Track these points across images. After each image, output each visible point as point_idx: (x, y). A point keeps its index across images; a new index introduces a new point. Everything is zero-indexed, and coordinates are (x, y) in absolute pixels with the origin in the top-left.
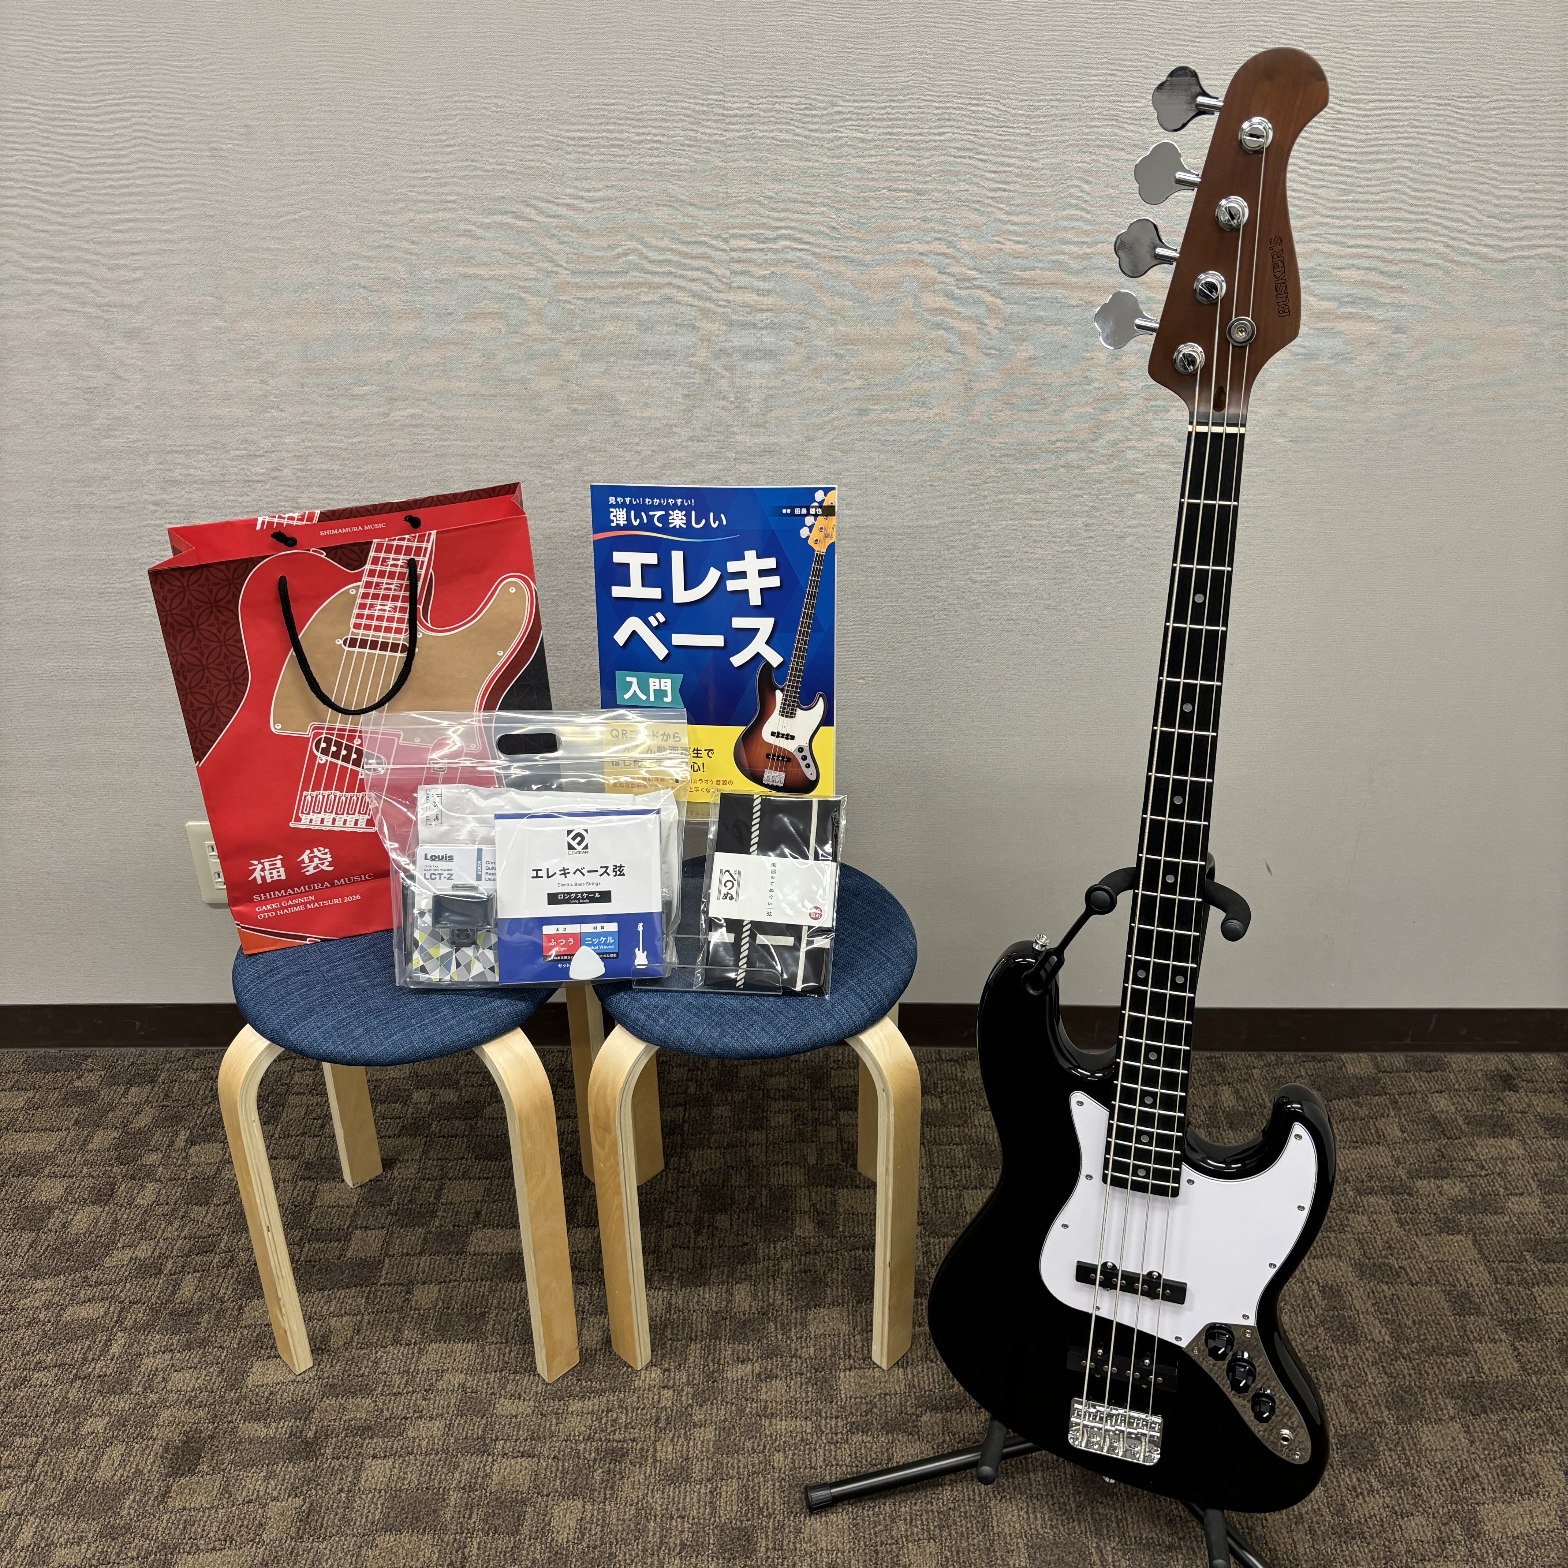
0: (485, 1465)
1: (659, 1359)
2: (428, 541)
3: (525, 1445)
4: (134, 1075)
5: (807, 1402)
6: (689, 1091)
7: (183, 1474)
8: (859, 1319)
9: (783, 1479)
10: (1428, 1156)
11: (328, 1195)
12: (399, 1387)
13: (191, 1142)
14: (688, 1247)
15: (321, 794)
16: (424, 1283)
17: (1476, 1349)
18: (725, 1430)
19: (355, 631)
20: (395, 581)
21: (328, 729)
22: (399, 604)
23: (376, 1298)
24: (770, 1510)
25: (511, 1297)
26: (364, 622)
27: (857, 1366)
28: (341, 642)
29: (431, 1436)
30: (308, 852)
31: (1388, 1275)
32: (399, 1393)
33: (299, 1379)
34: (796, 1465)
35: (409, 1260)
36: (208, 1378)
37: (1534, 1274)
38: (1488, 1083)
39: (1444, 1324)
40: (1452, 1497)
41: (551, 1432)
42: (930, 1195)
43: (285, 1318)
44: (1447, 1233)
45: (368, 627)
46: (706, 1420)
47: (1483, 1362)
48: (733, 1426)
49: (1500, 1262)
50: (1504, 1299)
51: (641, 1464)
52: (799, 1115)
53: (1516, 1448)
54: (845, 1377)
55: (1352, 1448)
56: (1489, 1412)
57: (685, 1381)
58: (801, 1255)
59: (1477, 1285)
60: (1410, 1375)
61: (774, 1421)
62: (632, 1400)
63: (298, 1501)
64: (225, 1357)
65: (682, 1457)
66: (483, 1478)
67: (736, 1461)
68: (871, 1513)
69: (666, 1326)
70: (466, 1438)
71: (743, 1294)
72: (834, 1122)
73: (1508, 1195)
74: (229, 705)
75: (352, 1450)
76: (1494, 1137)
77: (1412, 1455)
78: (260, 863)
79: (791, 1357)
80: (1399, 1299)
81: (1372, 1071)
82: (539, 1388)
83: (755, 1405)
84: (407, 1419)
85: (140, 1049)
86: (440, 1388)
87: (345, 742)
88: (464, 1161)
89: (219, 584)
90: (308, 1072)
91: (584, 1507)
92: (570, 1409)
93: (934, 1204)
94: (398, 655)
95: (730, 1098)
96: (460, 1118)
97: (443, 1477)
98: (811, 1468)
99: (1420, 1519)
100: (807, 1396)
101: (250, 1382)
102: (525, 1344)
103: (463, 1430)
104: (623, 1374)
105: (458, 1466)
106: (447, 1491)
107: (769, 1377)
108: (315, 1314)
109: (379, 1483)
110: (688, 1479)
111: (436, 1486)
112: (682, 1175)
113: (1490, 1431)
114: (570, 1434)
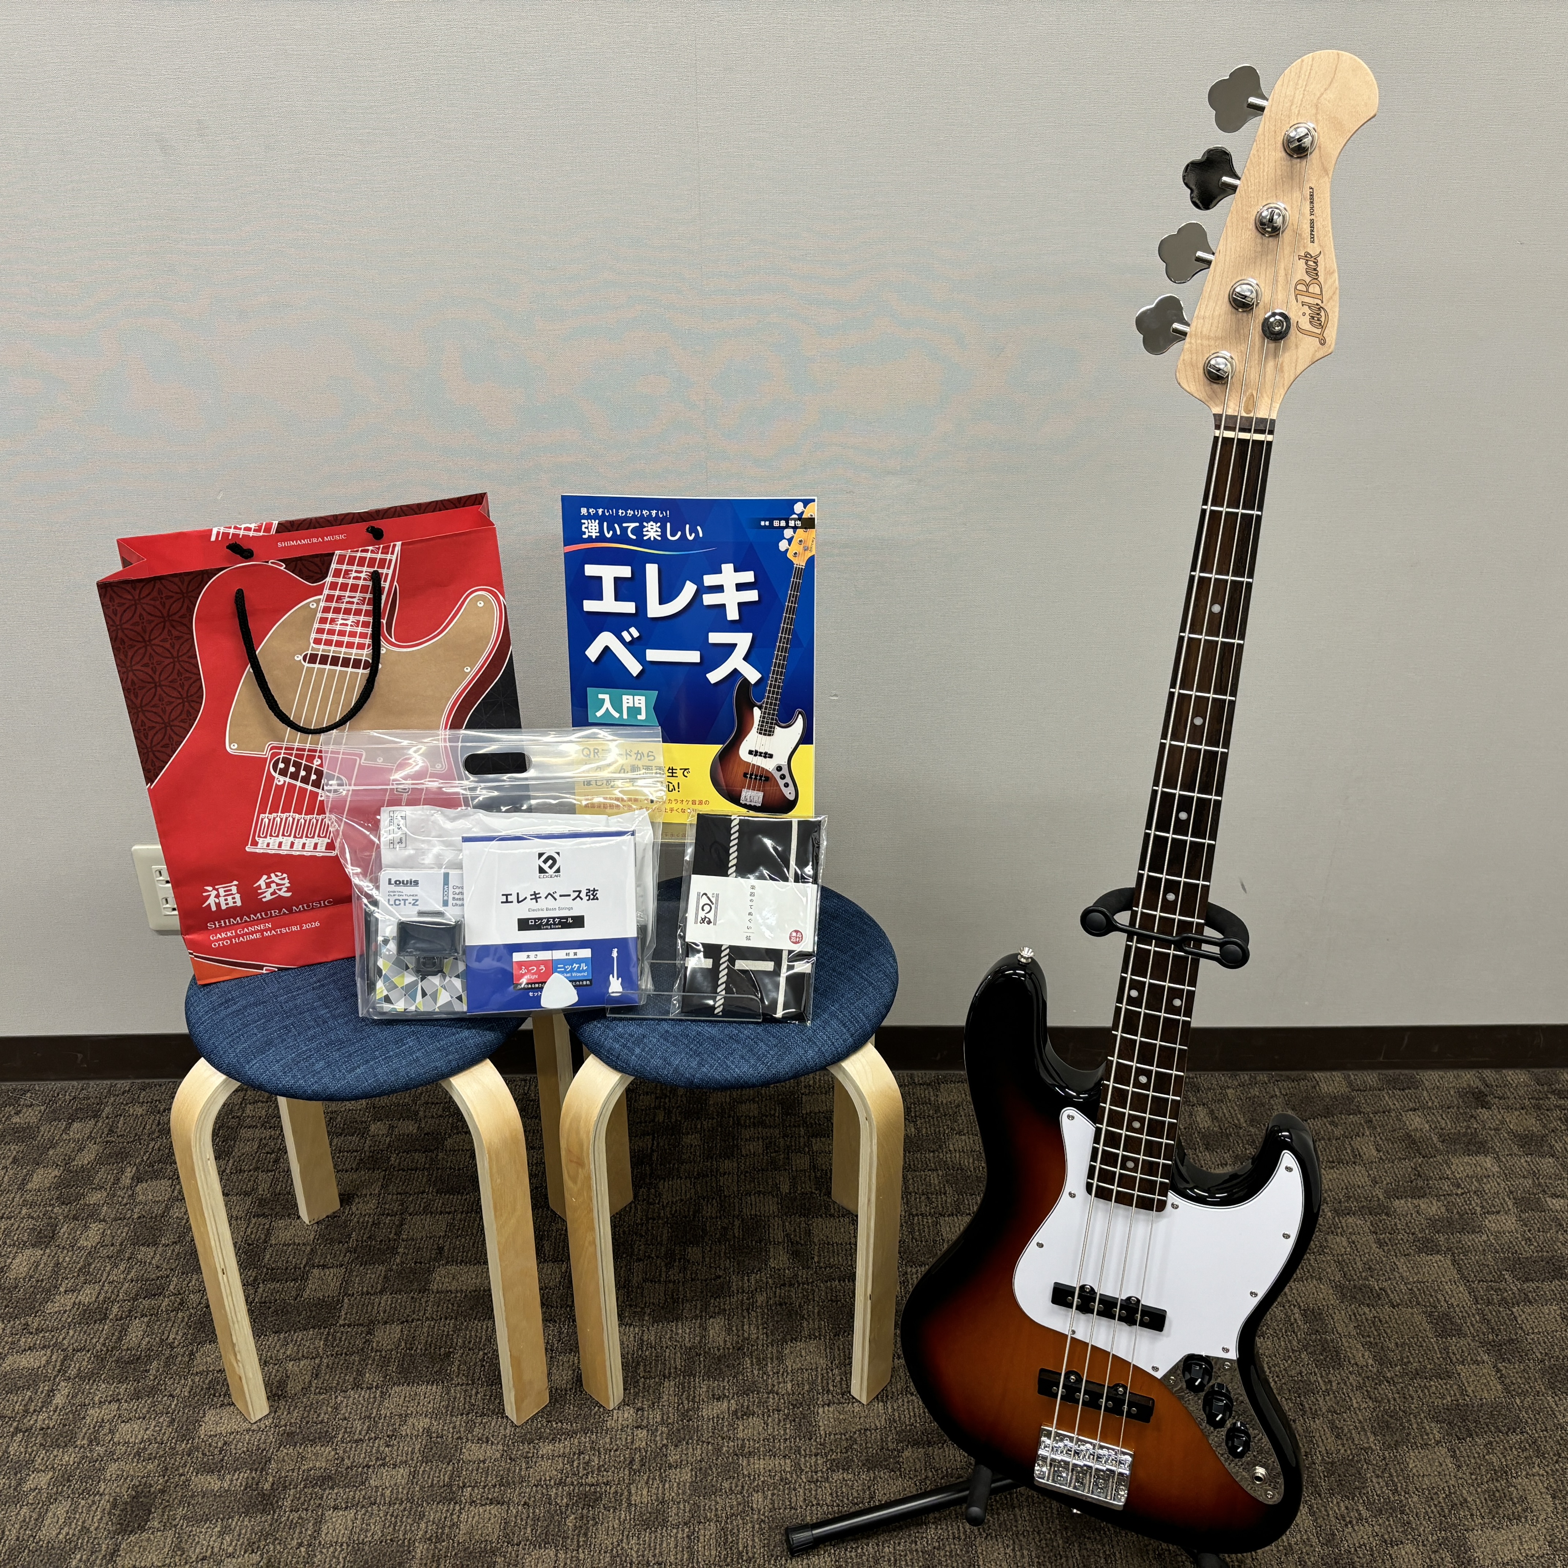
0: (452, 1514)
1: (632, 1398)
2: (392, 553)
3: (494, 1492)
4: (76, 1110)
5: (786, 1440)
6: (656, 1120)
7: (131, 1532)
8: (836, 1353)
9: (762, 1521)
10: (1404, 1175)
11: (283, 1232)
12: (360, 1434)
13: (138, 1179)
14: (659, 1281)
15: (279, 816)
16: (386, 1323)
17: (1459, 1371)
18: (701, 1471)
19: (315, 646)
20: (358, 594)
21: (286, 749)
22: (362, 618)
23: (335, 1340)
24: (750, 1554)
25: (476, 1336)
26: (325, 637)
27: (836, 1401)
28: (301, 658)
29: (395, 1485)
30: (265, 877)
31: (1369, 1297)
32: (361, 1440)
33: (255, 1427)
34: (776, 1506)
35: (370, 1299)
36: (157, 1428)
37: (1513, 1293)
38: (1461, 1101)
39: (1427, 1346)
40: (1441, 1524)
41: (521, 1477)
42: (905, 1222)
43: (240, 1365)
44: (1426, 1253)
45: (328, 643)
46: (681, 1461)
47: (1466, 1384)
48: (710, 1466)
49: (1479, 1282)
50: (1485, 1320)
51: (615, 1509)
52: (771, 1143)
53: (1503, 1472)
54: (824, 1412)
55: (1339, 1476)
56: (1474, 1436)
57: (659, 1420)
58: (776, 1288)
59: (1458, 1305)
60: (1395, 1400)
61: (752, 1460)
62: (604, 1441)
63: (256, 1557)
64: (176, 1405)
65: (657, 1500)
66: (450, 1528)
67: (713, 1503)
68: (853, 1554)
69: (638, 1364)
70: (432, 1485)
71: (717, 1328)
72: (807, 1149)
73: (1484, 1213)
74: (182, 724)
75: (312, 1502)
76: (1469, 1155)
77: (1399, 1481)
78: (214, 889)
79: (768, 1393)
80: (1381, 1321)
81: (1344, 1089)
82: (507, 1431)
83: (731, 1444)
84: (369, 1467)
85: (82, 1083)
86: (404, 1433)
87: (304, 762)
88: (425, 1195)
89: (172, 597)
90: (260, 1104)
91: (556, 1555)
92: (541, 1452)
93: (909, 1232)
94: (361, 671)
95: (699, 1127)
96: (419, 1151)
97: (408, 1527)
98: (791, 1508)
99: (1409, 1547)
100: (785, 1433)
101: (202, 1431)
102: (492, 1385)
103: (429, 1477)
104: (595, 1414)
105: (424, 1516)
106: (411, 1542)
107: (745, 1414)
108: (271, 1358)
109: (341, 1535)
110: (664, 1523)
111: (401, 1537)
112: (652, 1206)
113: (1476, 1455)
114: (541, 1479)
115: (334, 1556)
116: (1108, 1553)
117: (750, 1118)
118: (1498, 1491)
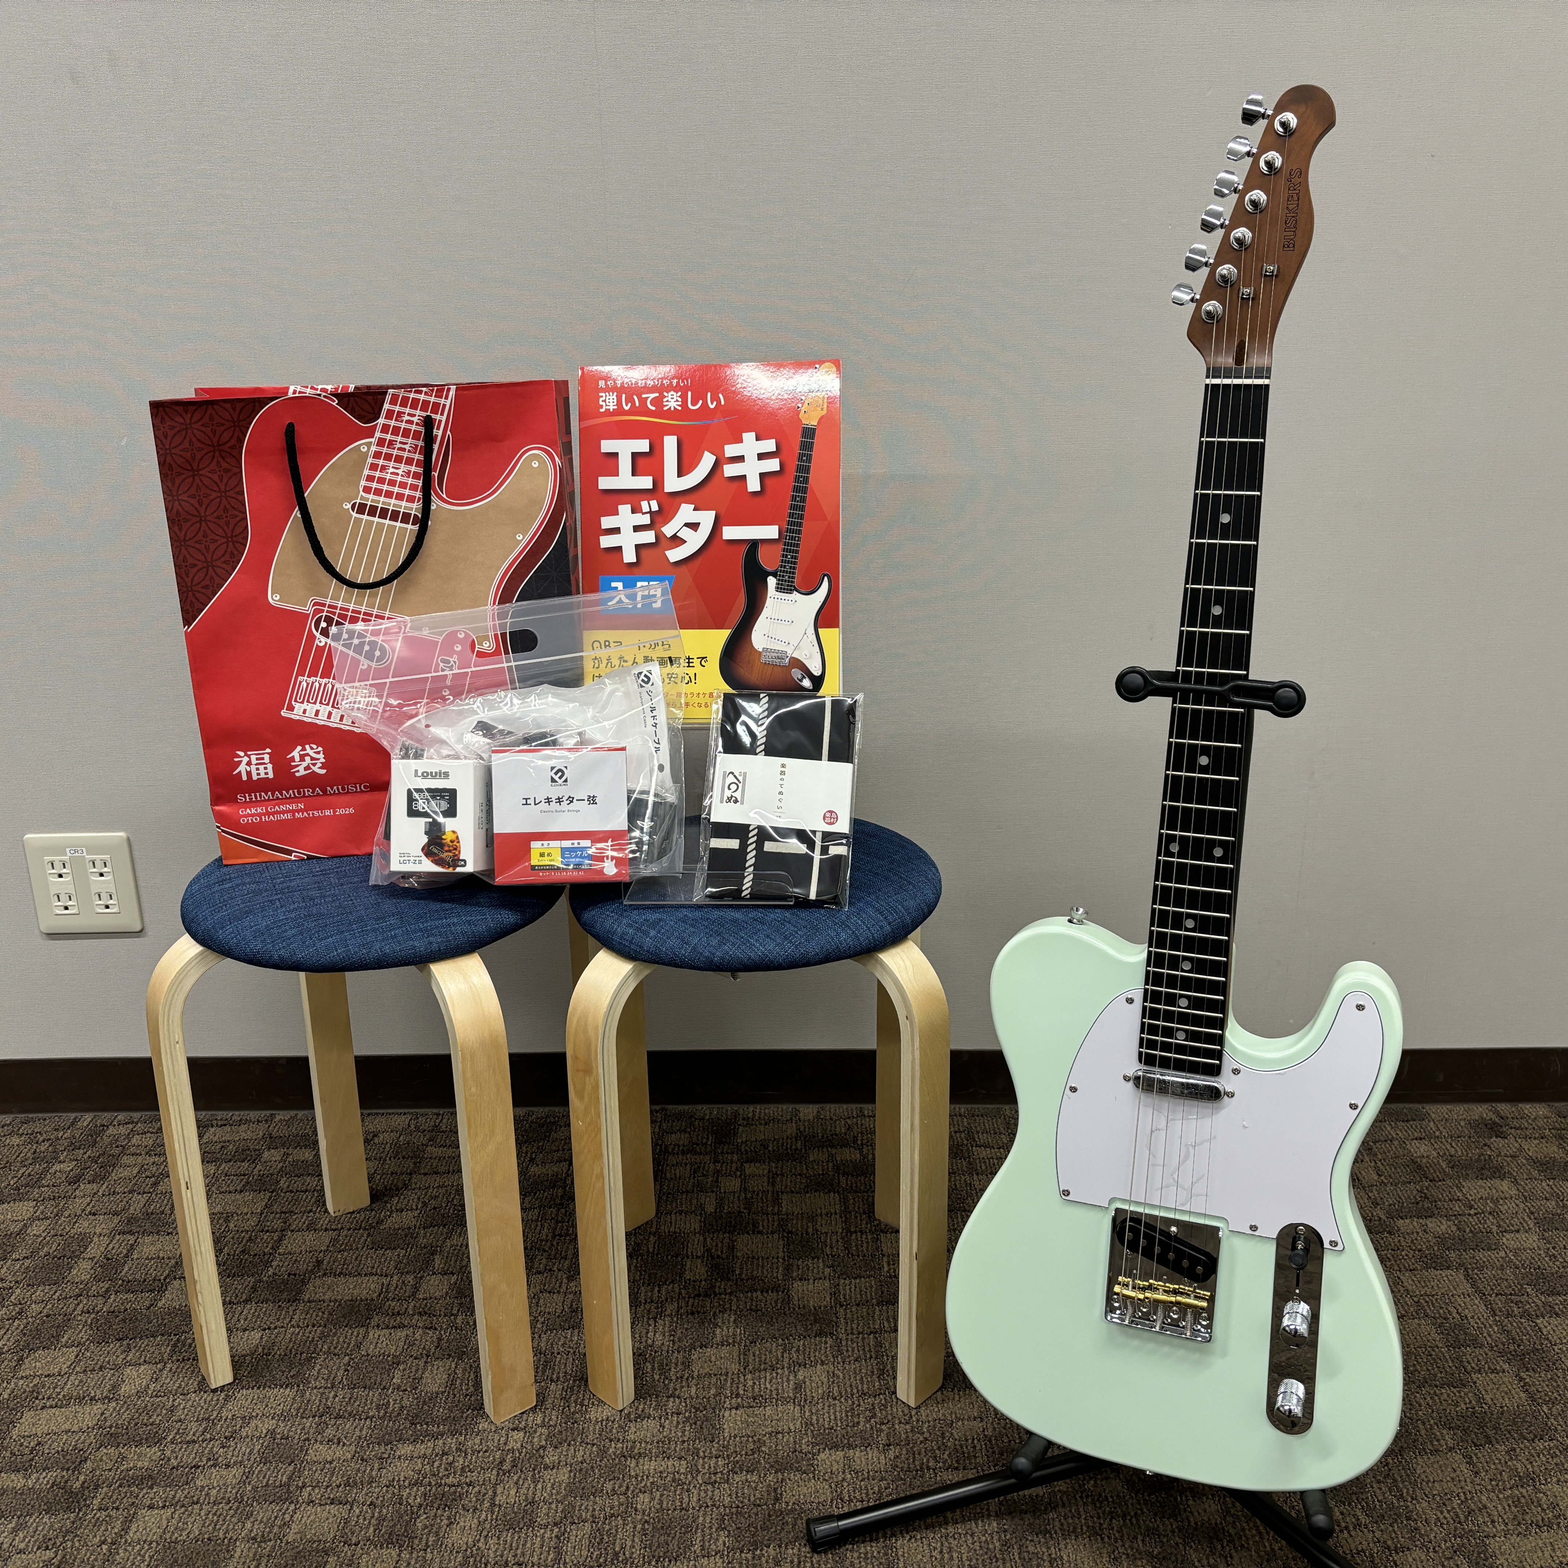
0: (284, 1514)
3: (337, 1492)
5: (684, 1442)
8: (751, 1358)
9: (646, 1521)
10: (1409, 1197)
11: (148, 1246)
12: (194, 1435)
16: (245, 1330)
17: (1475, 1379)
18: (581, 1471)
23: (184, 1345)
24: (628, 1554)
25: (344, 1342)
27: (745, 1404)
29: (224, 1485)
32: (194, 1442)
34: (664, 1506)
35: (232, 1308)
37: (1537, 1306)
38: (1472, 1131)
39: (1436, 1355)
40: (1455, 1531)
41: (371, 1476)
42: (842, 1238)
44: (1435, 1268)
46: (560, 1462)
47: (1483, 1393)
48: (592, 1467)
49: (1497, 1295)
50: (1504, 1331)
51: (476, 1509)
52: (699, 1168)
53: (1530, 1479)
54: (730, 1415)
56: (1494, 1442)
57: (539, 1422)
58: (689, 1298)
59: (1473, 1317)
61: (641, 1461)
62: (474, 1442)
63: (50, 1554)
65: (526, 1500)
66: (280, 1527)
67: (591, 1503)
68: (749, 1556)
70: (267, 1485)
73: (1502, 1232)
75: (125, 1500)
76: (1482, 1179)
77: (1405, 1487)
79: (668, 1397)
82: (364, 1433)
83: (620, 1445)
84: (198, 1467)
86: (244, 1434)
88: (311, 1214)
90: (149, 1135)
91: (399, 1555)
92: (398, 1453)
93: (846, 1248)
97: (231, 1527)
98: (682, 1509)
99: (1418, 1554)
100: (684, 1436)
101: (15, 1433)
102: (353, 1388)
103: (264, 1477)
104: (467, 1417)
105: (252, 1515)
106: (233, 1541)
107: (639, 1417)
108: (108, 1363)
109: (151, 1533)
110: (531, 1524)
111: (221, 1536)
112: (560, 1224)
113: (1497, 1461)
114: (394, 1479)
115: (139, 1554)
116: (1053, 1556)
117: (679, 1146)
118: (1524, 1497)
